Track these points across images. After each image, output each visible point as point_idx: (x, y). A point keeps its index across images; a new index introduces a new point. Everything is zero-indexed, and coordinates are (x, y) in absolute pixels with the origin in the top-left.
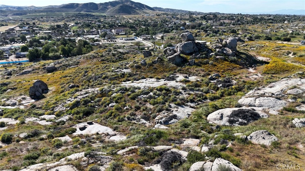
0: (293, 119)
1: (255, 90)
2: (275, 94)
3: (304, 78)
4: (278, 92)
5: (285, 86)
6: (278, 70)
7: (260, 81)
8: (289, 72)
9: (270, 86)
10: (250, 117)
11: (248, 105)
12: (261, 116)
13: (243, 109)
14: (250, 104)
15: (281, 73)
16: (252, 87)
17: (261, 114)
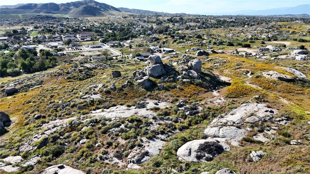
0: (251, 152)
1: (219, 118)
2: (236, 123)
3: (260, 102)
4: (238, 120)
5: (244, 114)
6: (238, 93)
7: (223, 107)
8: (248, 96)
9: (231, 114)
10: (215, 150)
11: (213, 136)
12: (224, 148)
13: (209, 142)
14: (214, 134)
15: (241, 97)
16: (216, 114)
17: (225, 146)
